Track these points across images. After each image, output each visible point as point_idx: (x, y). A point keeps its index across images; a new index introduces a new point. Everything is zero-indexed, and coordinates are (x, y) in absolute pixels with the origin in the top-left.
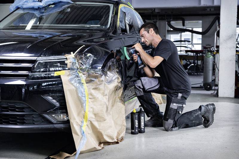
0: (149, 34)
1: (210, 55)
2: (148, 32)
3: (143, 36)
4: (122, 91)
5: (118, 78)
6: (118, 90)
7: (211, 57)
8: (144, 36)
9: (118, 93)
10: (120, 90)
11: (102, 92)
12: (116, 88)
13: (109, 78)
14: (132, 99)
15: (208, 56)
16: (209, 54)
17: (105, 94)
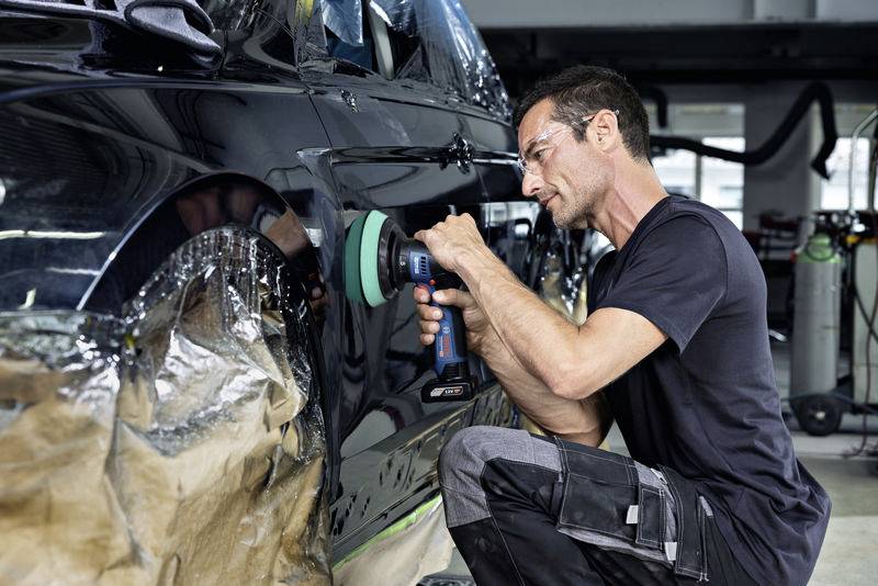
0: (583, 145)
1: (828, 252)
2: (580, 134)
3: (537, 156)
4: (312, 493)
5: (273, 391)
6: (279, 482)
7: (832, 261)
8: (547, 155)
9: (277, 512)
10: (294, 484)
11: (77, 535)
12: (258, 473)
13: (185, 389)
14: (402, 524)
15: (819, 255)
16: (823, 245)
17: (115, 556)
